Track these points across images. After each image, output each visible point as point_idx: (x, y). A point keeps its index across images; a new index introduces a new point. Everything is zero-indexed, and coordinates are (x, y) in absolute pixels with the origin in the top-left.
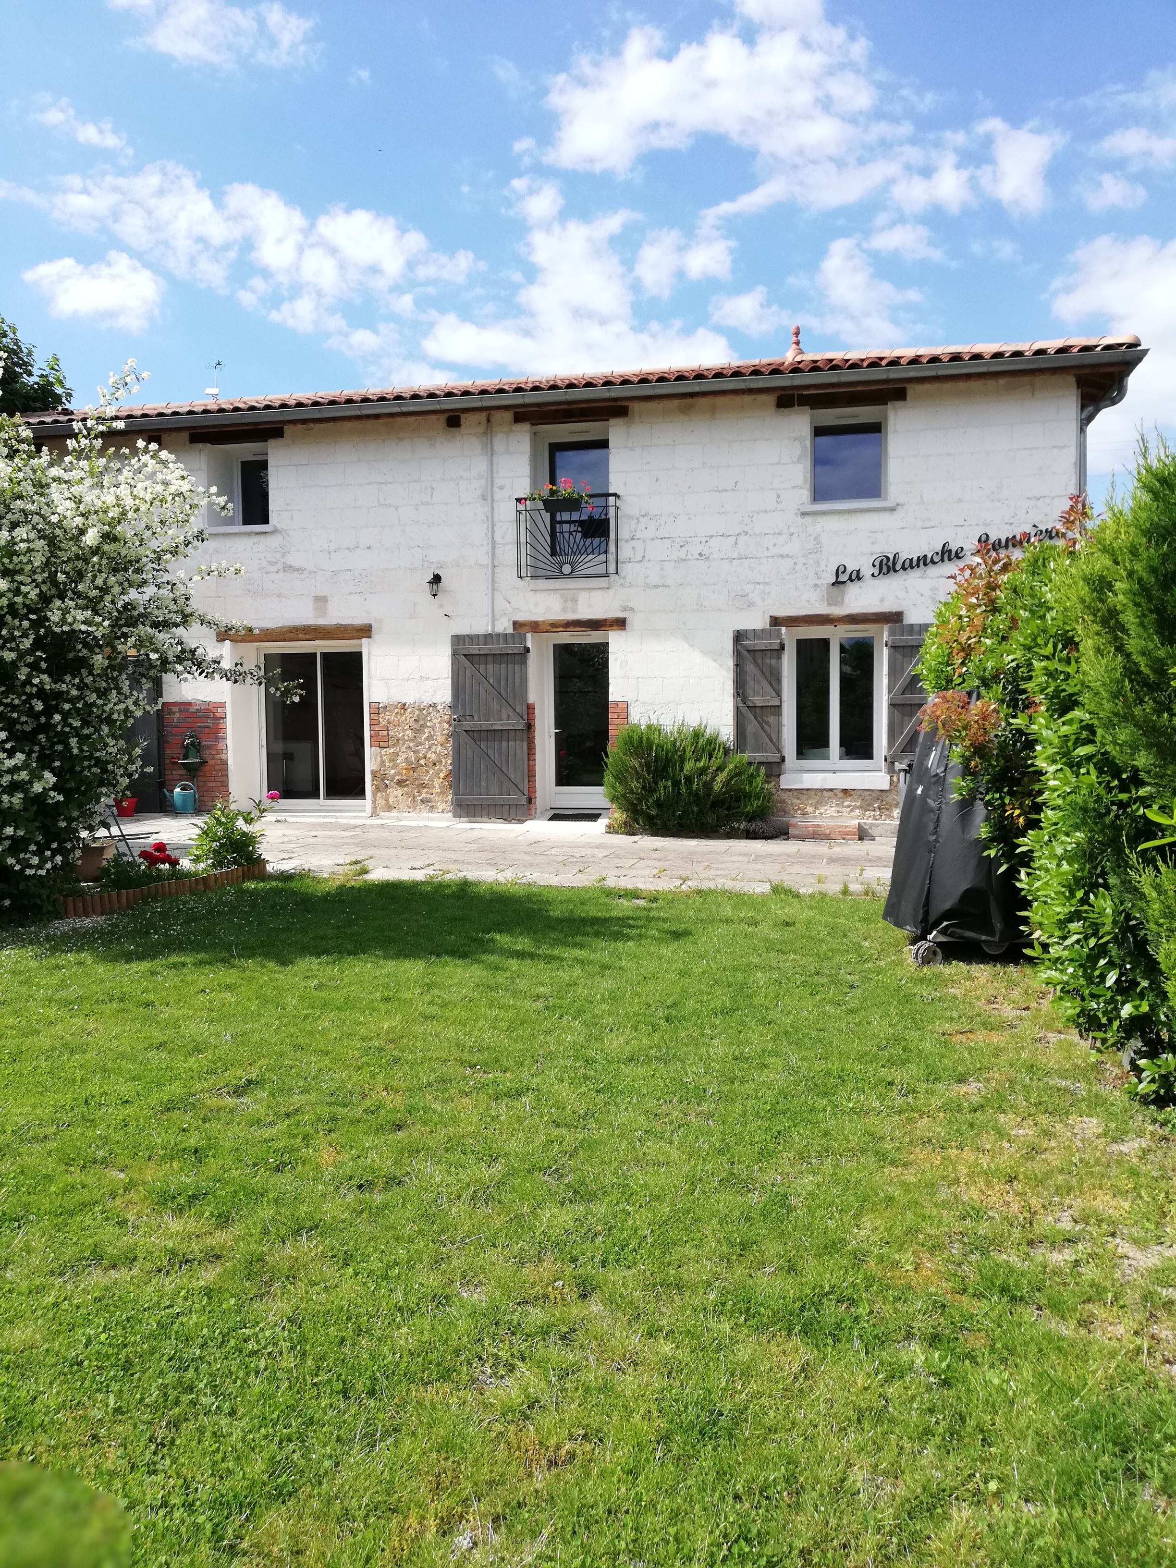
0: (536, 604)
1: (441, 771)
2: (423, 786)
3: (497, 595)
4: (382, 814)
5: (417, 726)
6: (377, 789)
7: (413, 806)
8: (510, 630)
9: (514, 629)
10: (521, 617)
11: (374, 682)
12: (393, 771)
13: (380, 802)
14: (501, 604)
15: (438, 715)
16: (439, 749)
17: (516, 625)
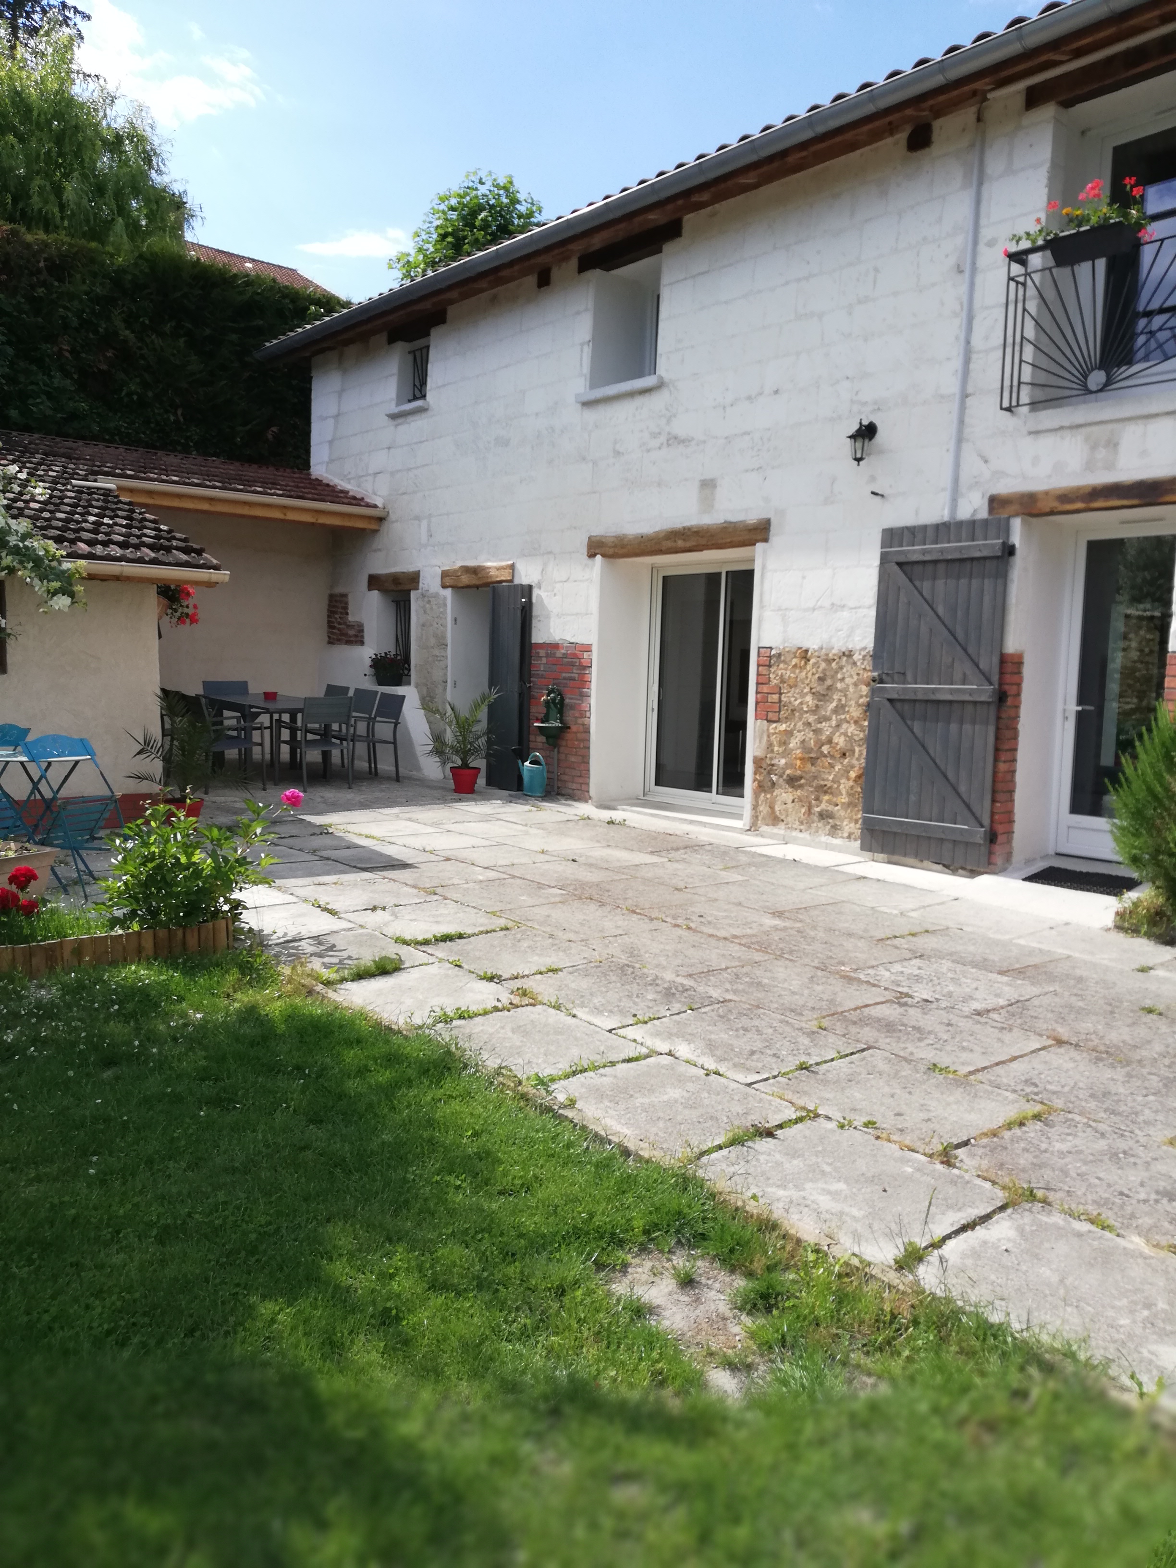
0: (1036, 460)
1: (852, 767)
2: (824, 790)
3: (966, 447)
4: (764, 829)
5: (819, 689)
6: (761, 788)
7: (806, 823)
8: (983, 514)
9: (991, 510)
10: (1005, 487)
11: (768, 614)
12: (783, 761)
13: (764, 809)
14: (971, 465)
15: (853, 672)
16: (852, 729)
17: (995, 502)
